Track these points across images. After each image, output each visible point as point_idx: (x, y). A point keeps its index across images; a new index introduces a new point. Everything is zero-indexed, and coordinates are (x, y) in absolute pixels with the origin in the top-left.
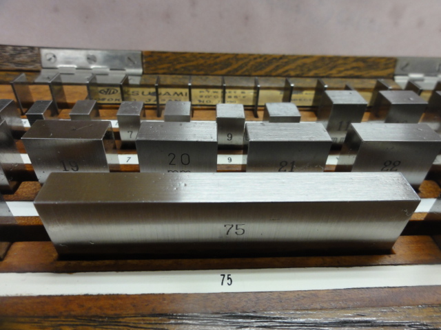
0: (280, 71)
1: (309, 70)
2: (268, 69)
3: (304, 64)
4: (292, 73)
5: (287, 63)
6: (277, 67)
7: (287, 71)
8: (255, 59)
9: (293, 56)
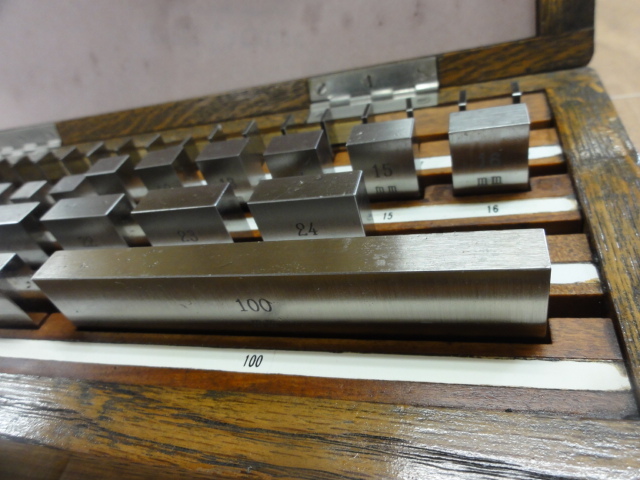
0: (180, 121)
1: (210, 115)
2: (168, 120)
3: (202, 108)
4: (193, 121)
5: (184, 112)
6: (176, 118)
7: (186, 120)
8: (151, 112)
9: (188, 101)
